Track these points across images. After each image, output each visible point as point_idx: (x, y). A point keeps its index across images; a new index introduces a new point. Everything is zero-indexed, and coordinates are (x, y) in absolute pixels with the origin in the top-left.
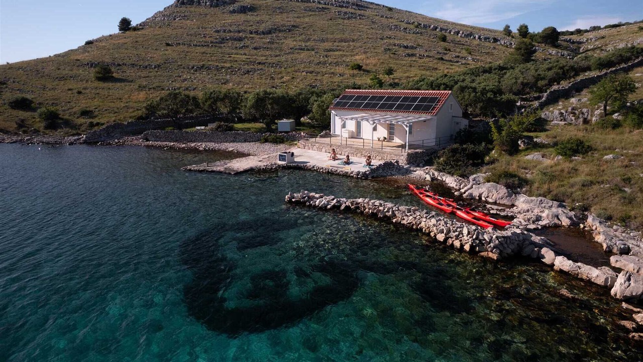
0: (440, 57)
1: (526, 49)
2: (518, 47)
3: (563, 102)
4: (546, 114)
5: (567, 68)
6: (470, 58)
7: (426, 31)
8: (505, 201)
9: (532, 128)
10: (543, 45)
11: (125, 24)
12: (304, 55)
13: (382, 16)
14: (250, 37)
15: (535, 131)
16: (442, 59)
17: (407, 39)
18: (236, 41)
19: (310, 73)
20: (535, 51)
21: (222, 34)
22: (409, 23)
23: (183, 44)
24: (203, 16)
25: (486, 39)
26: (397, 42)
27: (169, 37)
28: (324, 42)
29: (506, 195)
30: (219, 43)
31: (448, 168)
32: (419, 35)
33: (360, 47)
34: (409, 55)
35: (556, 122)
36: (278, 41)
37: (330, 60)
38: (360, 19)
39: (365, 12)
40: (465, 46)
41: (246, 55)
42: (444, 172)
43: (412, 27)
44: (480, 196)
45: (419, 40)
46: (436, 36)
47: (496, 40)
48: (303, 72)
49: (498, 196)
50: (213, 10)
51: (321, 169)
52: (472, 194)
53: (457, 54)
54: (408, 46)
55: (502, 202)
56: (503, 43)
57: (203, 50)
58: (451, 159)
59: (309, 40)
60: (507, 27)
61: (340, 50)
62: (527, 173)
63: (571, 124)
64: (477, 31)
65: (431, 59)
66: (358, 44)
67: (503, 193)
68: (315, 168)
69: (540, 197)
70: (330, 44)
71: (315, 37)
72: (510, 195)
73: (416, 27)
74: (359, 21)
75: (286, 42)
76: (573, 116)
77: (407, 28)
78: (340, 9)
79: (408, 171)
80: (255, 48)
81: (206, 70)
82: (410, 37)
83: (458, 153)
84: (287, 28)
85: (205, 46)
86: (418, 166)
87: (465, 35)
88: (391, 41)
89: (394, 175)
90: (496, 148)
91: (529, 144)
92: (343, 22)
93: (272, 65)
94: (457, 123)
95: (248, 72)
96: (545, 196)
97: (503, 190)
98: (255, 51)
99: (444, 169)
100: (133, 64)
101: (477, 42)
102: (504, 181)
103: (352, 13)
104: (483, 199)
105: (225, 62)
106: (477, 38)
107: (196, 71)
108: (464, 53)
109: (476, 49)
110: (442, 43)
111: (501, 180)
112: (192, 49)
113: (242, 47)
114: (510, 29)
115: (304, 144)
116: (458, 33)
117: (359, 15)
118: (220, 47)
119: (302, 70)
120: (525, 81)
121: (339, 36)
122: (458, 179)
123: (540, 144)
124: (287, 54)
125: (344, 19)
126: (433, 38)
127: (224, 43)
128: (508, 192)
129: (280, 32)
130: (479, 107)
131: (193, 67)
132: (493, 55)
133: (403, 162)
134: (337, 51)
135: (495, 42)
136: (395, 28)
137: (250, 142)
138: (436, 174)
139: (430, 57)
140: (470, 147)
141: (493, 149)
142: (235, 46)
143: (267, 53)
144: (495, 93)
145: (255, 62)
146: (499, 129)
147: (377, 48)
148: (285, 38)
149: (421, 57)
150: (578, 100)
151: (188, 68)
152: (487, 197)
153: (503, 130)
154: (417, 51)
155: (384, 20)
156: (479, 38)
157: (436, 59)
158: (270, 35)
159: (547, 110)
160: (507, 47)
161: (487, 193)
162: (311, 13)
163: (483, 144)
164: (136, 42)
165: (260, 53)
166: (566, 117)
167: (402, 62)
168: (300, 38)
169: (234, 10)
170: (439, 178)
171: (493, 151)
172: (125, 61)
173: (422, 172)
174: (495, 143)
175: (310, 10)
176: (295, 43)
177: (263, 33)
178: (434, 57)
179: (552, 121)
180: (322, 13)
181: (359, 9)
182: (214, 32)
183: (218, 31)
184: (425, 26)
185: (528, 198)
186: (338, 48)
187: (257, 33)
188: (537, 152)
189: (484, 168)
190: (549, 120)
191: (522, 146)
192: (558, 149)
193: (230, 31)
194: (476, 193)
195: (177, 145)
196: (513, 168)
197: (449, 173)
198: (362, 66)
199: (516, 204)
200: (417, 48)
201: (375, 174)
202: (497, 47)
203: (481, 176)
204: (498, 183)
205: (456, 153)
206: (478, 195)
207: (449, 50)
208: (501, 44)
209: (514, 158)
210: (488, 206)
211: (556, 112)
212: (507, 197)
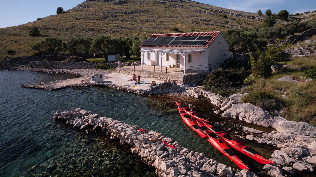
0: (223, 25)
1: (271, 21)
2: (266, 20)
3: (300, 43)
4: (288, 50)
5: (299, 25)
6: (239, 26)
7: (216, 13)
8: (262, 123)
9: (280, 58)
10: (280, 20)
11: (60, 10)
12: (148, 24)
13: (193, 6)
14: (121, 15)
15: (282, 61)
16: (224, 26)
17: (206, 17)
18: (113, 17)
19: (149, 32)
20: (275, 23)
21: (107, 14)
22: (207, 9)
23: (85, 19)
24: (100, 6)
25: (248, 17)
26: (200, 18)
27: (79, 16)
28: (160, 18)
29: (263, 116)
30: (104, 18)
31: (213, 87)
32: (212, 15)
33: (179, 20)
34: (206, 24)
35: (296, 55)
36: (135, 17)
37: (162, 26)
38: (182, 7)
39: (184, 4)
40: (237, 21)
41: (116, 24)
42: (210, 91)
43: (208, 11)
44: (237, 116)
45: (212, 17)
46: (221, 16)
47: (253, 17)
48: (145, 32)
49: (255, 117)
50: (104, 3)
51: (117, 87)
52: (230, 113)
53: (232, 24)
54: (206, 20)
55: (259, 123)
56: (257, 19)
57: (94, 22)
58: (215, 80)
59: (152, 17)
60: (260, 11)
61: (168, 22)
62: (282, 94)
63: (307, 56)
64: (244, 13)
65: (218, 26)
66: (179, 19)
67: (260, 114)
68: (114, 86)
69: (302, 122)
70: (164, 19)
71: (156, 16)
72: (267, 117)
73: (211, 11)
74: (181, 8)
75: (140, 17)
76: (309, 51)
77: (206, 12)
78: (171, 3)
79: (183, 90)
80: (123, 21)
81: (92, 31)
82: (207, 16)
83: (221, 75)
84: (142, 11)
85: (96, 19)
86: (192, 86)
87: (237, 15)
88: (197, 18)
89: (170, 93)
90: (253, 72)
91: (279, 69)
92: (172, 9)
93: (129, 28)
94: (225, 55)
95: (115, 32)
96: (308, 121)
97: (260, 112)
98: (122, 22)
99: (210, 89)
100: (54, 28)
101: (243, 18)
102: (261, 102)
103: (177, 5)
104: (240, 119)
105: (103, 27)
106: (243, 17)
107: (87, 31)
108: (236, 24)
109: (243, 22)
110: (224, 19)
111: (258, 101)
112: (89, 21)
113: (116, 20)
114: (261, 12)
115: (119, 69)
116: (233, 14)
117: (181, 5)
118: (104, 20)
119: (145, 31)
120: (273, 31)
121: (169, 15)
122: (220, 98)
123: (289, 69)
124: (139, 23)
125: (173, 7)
126: (220, 17)
127: (107, 18)
128: (265, 114)
129: (138, 13)
130: (241, 44)
131: (85, 30)
132: (252, 25)
133: (180, 83)
134: (167, 22)
135: (253, 19)
136: (199, 12)
137: (90, 68)
138: (204, 92)
139: (218, 25)
140: (231, 70)
141: (251, 73)
142: (112, 19)
143: (128, 23)
144: (253, 38)
145: (120, 27)
146: (256, 57)
147: (189, 21)
148: (140, 16)
149: (212, 25)
150: (311, 41)
151: (83, 30)
152: (245, 117)
153: (259, 58)
154: (210, 23)
155: (194, 8)
156: (245, 16)
157: (221, 26)
158: (132, 15)
159: (289, 47)
160: (260, 21)
161: (244, 114)
162: (156, 5)
163: (243, 68)
164: (61, 18)
165: (124, 23)
166: (304, 52)
167: (201, 28)
168: (148, 16)
169: (116, 3)
170: (206, 96)
171: (251, 75)
172: (50, 27)
173: (193, 91)
174: (252, 68)
175: (156, 3)
176: (144, 18)
177: (129, 14)
178: (219, 25)
179: (293, 55)
180: (162, 4)
181: (181, 3)
182: (103, 13)
183: (104, 13)
184: (216, 11)
185: (287, 121)
186: (167, 21)
187: (125, 13)
188: (287, 75)
189: (243, 89)
190: (291, 54)
191: (274, 71)
192: (308, 73)
193: (111, 13)
194: (233, 112)
195: (47, 70)
196: (269, 89)
197: (213, 92)
198: (178, 29)
199: (274, 126)
200: (210, 21)
201: (155, 92)
202: (254, 21)
203: (239, 95)
204: (255, 104)
205: (219, 76)
206: (235, 115)
207: (228, 22)
208: (256, 19)
209: (268, 80)
210: (245, 128)
211: (296, 49)
212: (264, 119)
